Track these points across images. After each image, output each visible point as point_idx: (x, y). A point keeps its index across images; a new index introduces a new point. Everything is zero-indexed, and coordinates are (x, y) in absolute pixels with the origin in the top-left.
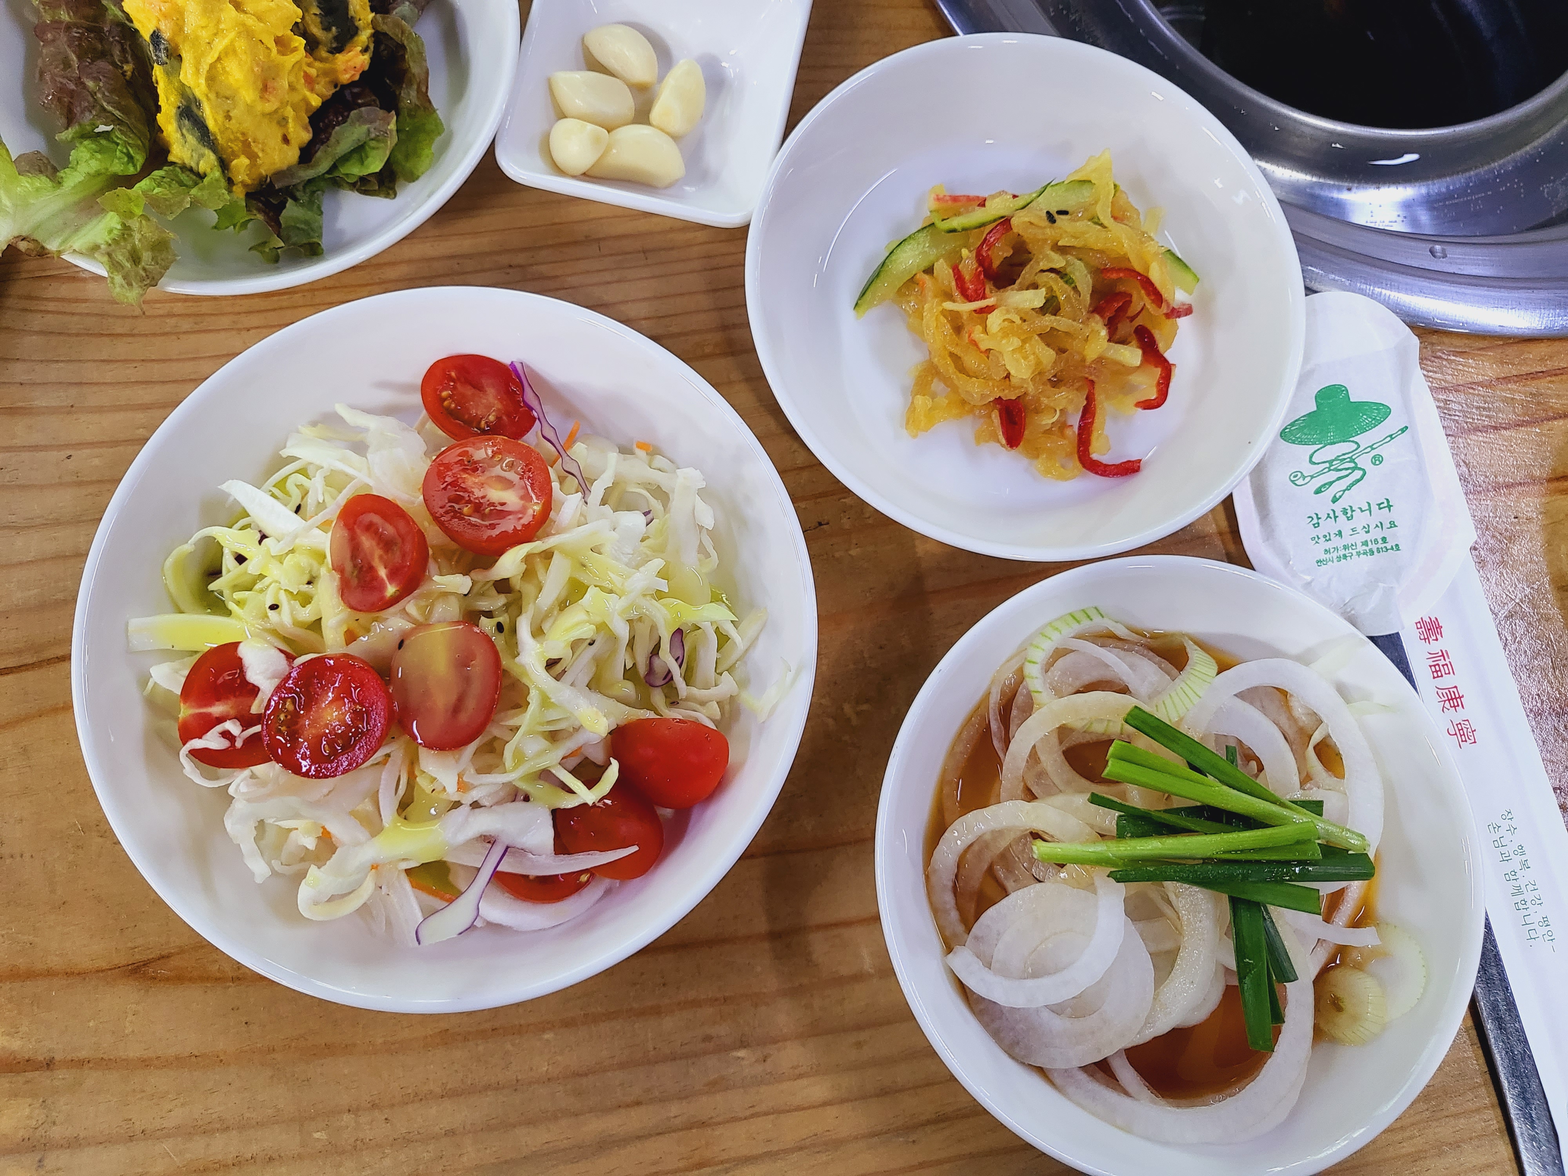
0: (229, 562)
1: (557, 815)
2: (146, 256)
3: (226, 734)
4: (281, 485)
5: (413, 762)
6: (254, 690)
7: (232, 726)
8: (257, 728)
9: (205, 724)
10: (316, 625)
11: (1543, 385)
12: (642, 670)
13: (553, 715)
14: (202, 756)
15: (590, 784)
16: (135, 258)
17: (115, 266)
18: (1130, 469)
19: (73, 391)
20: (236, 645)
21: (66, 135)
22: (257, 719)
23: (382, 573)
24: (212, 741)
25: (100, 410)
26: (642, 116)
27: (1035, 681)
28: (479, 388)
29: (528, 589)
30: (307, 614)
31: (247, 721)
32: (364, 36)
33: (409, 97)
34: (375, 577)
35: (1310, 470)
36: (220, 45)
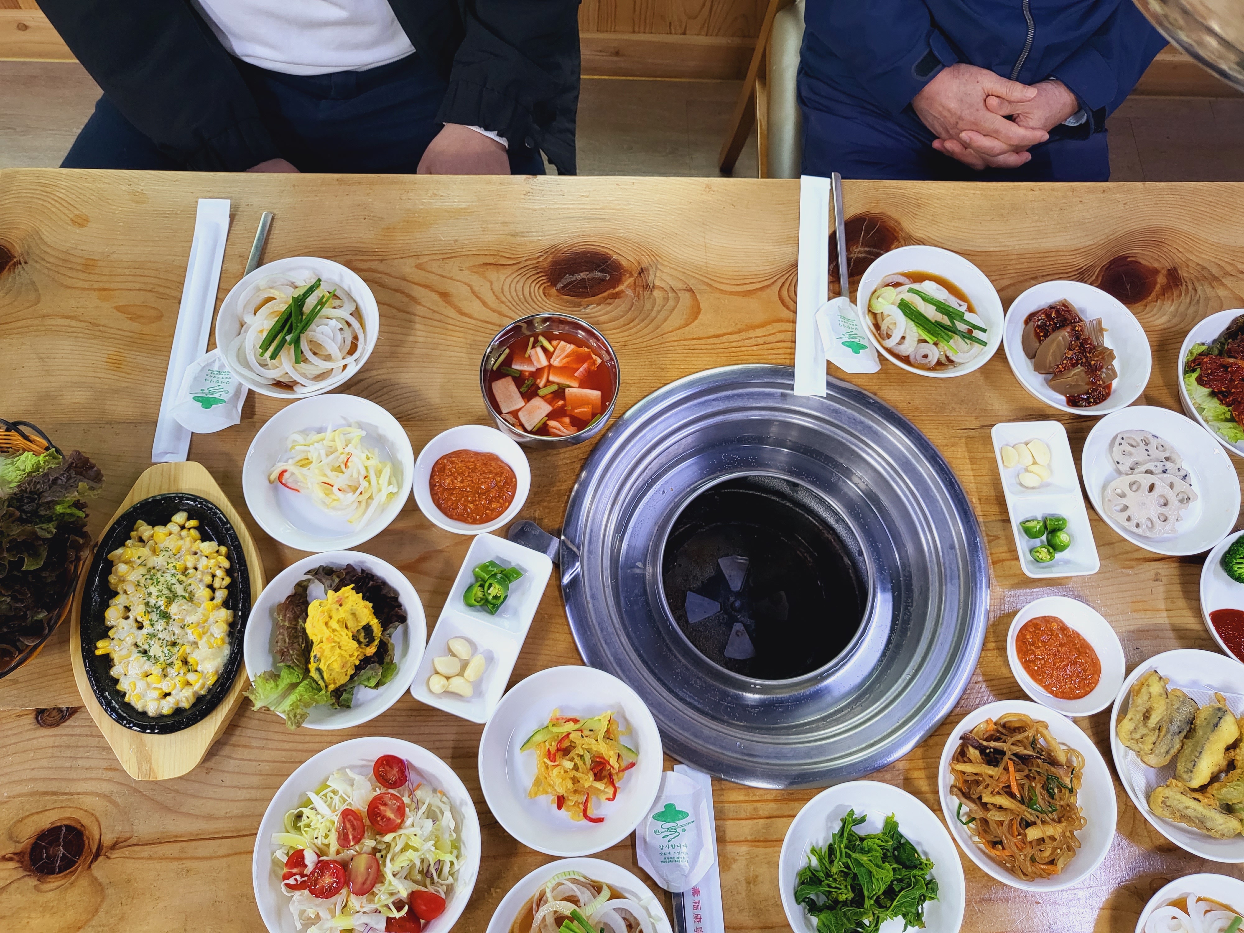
0: (304, 817)
1: (388, 919)
2: (298, 717)
3: (296, 880)
4: (325, 795)
5: (348, 896)
6: (306, 866)
7: (298, 877)
8: (306, 878)
9: (291, 875)
10: (328, 845)
11: (759, 805)
12: (425, 870)
13: (391, 888)
14: (287, 885)
15: (398, 911)
16: (295, 716)
17: (289, 718)
18: (600, 820)
19: (265, 742)
20: (303, 850)
21: (281, 665)
22: (306, 875)
23: (351, 837)
24: (291, 881)
25: (272, 749)
26: (461, 674)
27: (549, 894)
28: (392, 768)
29: (393, 844)
30: (326, 842)
31: (302, 876)
32: (376, 642)
33: (387, 659)
34: (348, 837)
35: (661, 830)
36: (333, 659)
